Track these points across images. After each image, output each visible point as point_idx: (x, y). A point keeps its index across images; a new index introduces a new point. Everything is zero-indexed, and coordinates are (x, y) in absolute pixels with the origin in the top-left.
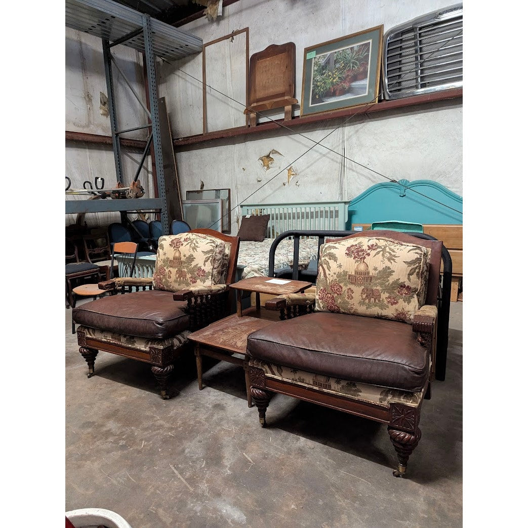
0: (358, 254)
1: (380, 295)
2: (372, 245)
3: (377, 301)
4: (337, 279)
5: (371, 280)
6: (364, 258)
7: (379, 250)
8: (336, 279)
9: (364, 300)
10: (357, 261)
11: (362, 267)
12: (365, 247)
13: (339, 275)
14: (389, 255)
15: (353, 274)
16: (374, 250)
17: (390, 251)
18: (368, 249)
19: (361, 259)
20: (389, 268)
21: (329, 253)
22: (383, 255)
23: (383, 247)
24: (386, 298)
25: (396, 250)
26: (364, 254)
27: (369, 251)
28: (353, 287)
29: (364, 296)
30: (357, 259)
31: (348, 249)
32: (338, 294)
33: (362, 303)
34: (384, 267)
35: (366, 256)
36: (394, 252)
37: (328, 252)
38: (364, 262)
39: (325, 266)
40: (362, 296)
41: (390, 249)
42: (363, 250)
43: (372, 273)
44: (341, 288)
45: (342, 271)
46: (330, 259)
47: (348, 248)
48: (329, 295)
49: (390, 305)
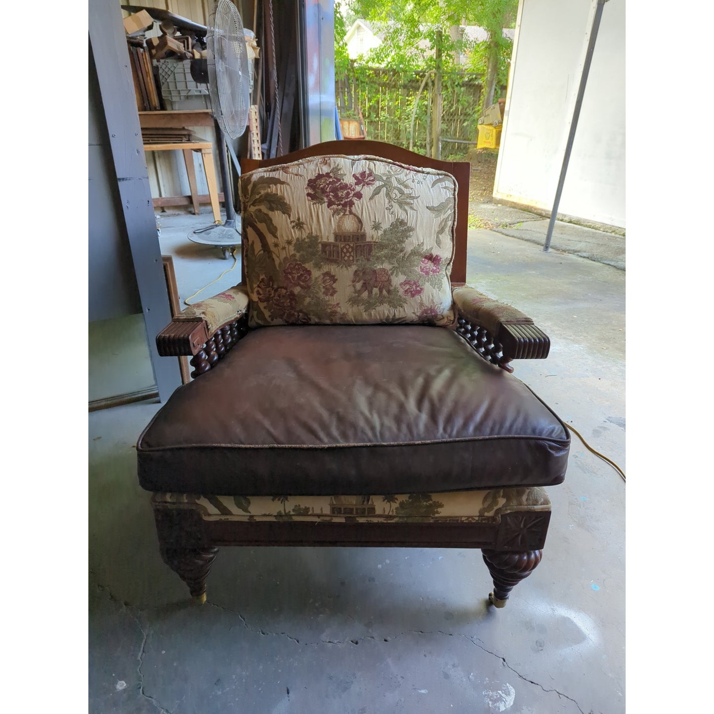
0: (336, 196)
1: (389, 281)
2: (363, 174)
3: (385, 292)
4: (298, 255)
5: (370, 250)
6: (351, 204)
7: (378, 183)
8: (294, 255)
9: (359, 292)
10: (336, 212)
11: (349, 225)
12: (349, 180)
13: (300, 245)
14: (399, 196)
15: (332, 240)
16: (368, 184)
17: (399, 186)
18: (357, 184)
19: (345, 205)
20: (402, 223)
21: (267, 194)
22: (388, 195)
23: (384, 178)
24: (401, 284)
25: (409, 183)
26: (348, 194)
27: (358, 188)
28: (333, 269)
29: (359, 285)
30: (335, 207)
31: (312, 184)
32: (302, 287)
33: (354, 301)
34: (394, 220)
35: (355, 200)
36: (406, 187)
37: (263, 192)
38: (351, 213)
39: (262, 227)
40: (354, 286)
41: (398, 180)
42: (345, 187)
43: (371, 234)
44: (309, 273)
45: (304, 236)
46: (272, 209)
47: (310, 181)
48: (284, 291)
49: (408, 297)
